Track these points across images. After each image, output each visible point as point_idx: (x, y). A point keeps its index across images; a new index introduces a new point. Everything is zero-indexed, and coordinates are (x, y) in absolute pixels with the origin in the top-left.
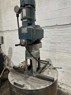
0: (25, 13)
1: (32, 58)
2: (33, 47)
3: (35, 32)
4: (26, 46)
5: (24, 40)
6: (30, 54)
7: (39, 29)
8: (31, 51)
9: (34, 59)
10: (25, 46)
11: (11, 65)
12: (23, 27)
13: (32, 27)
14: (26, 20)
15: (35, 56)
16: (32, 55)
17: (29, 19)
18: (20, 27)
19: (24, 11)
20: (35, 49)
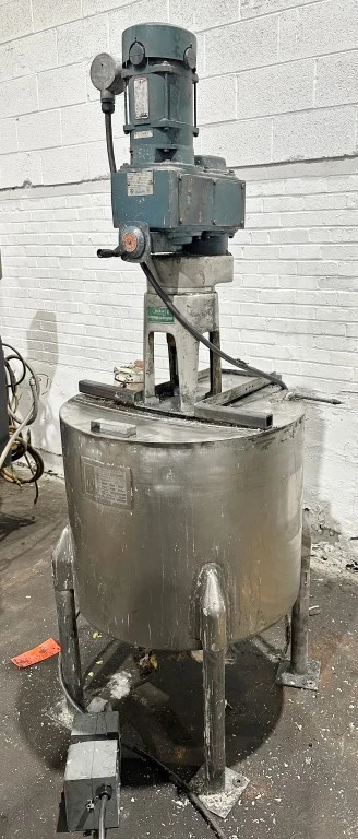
0: (146, 97)
1: (175, 328)
2: (180, 270)
3: (190, 194)
4: (144, 258)
5: (137, 232)
6: (169, 308)
7: (215, 179)
8: (171, 290)
9: (186, 332)
10: (140, 257)
11: (49, 437)
12: (136, 165)
13: (173, 169)
14: (150, 134)
15: (190, 320)
16: (174, 313)
17: (161, 129)
18: (118, 169)
19: (141, 87)
20: (194, 281)
